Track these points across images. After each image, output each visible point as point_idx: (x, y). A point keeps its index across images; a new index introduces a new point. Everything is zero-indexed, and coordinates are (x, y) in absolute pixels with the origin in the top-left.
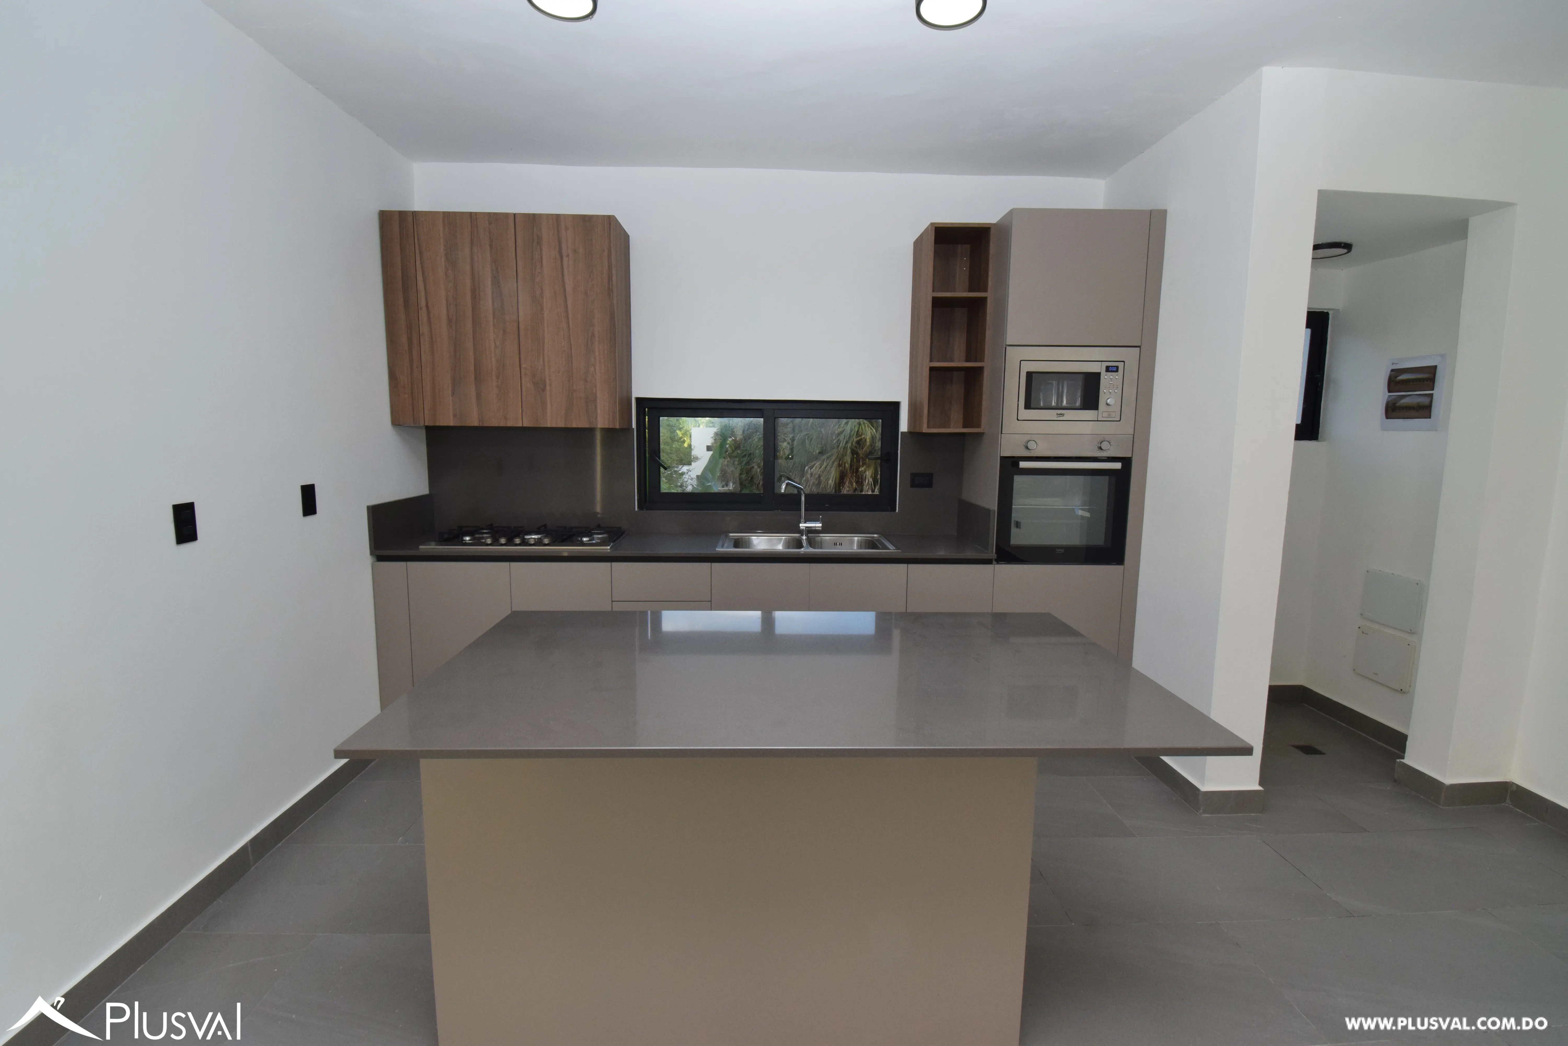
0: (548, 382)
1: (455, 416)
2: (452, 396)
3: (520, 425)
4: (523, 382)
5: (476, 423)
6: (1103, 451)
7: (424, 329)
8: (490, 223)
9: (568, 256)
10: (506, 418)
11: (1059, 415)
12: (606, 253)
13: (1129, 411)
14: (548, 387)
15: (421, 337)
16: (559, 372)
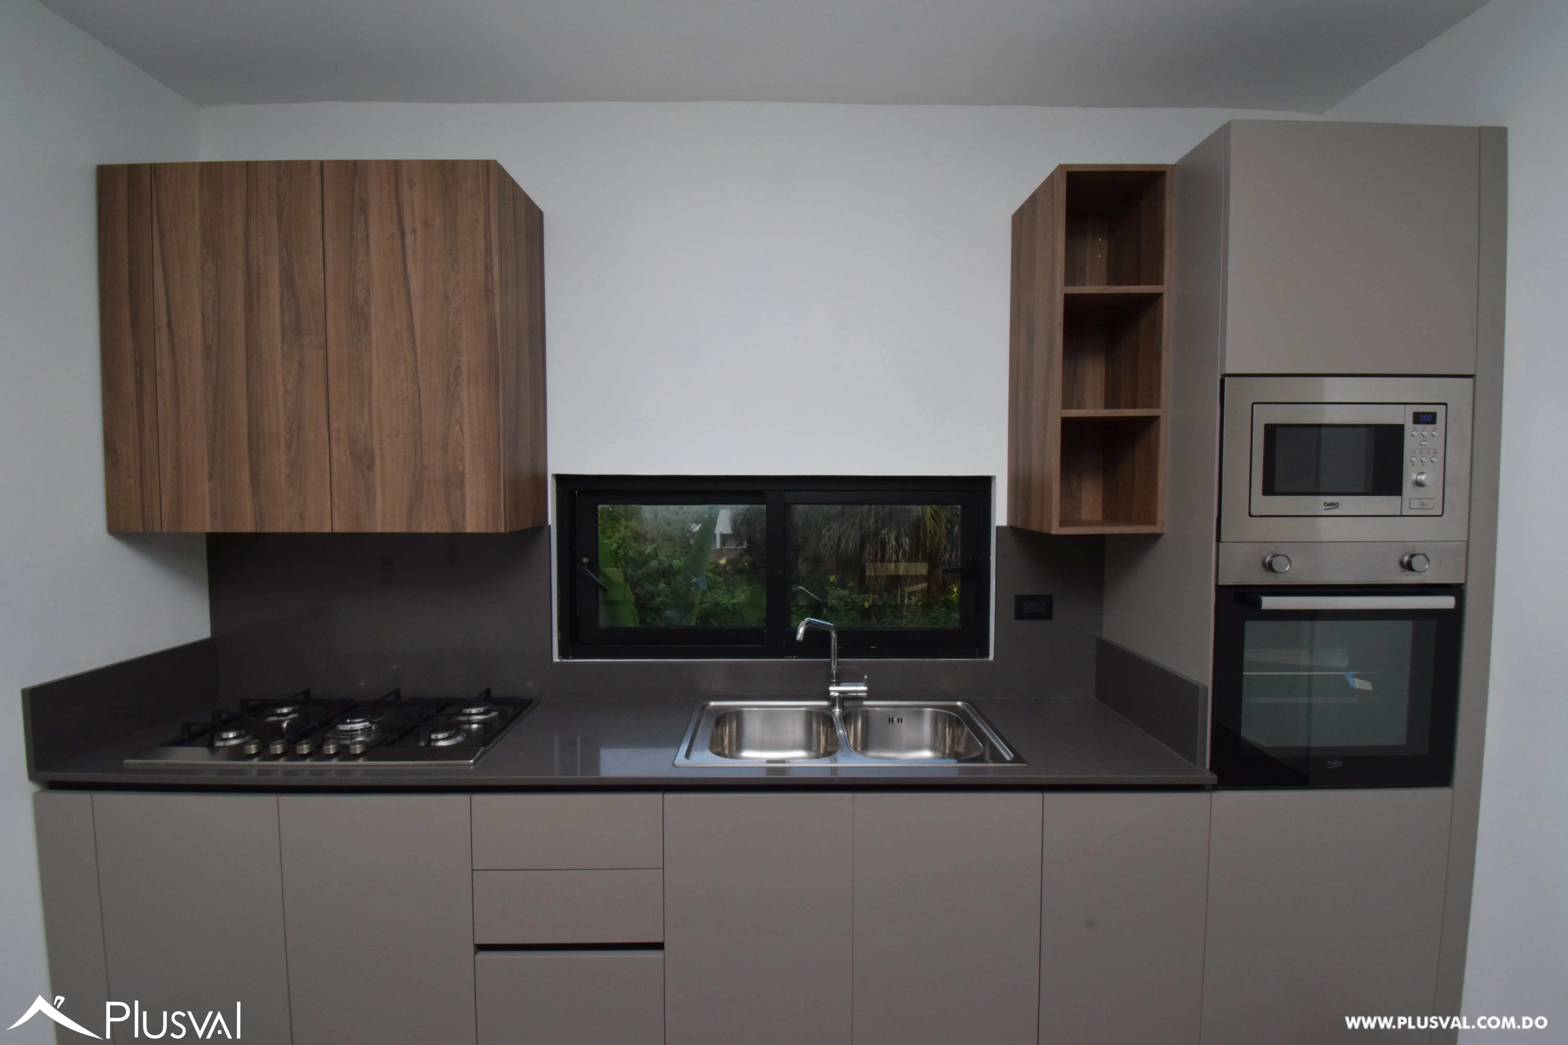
0: (377, 452)
1: (214, 514)
2: (210, 481)
3: (327, 529)
4: (334, 455)
5: (249, 527)
6: (1414, 573)
7: (164, 364)
8: (279, 179)
9: (414, 231)
10: (302, 517)
11: (1329, 505)
12: (481, 227)
13: (1457, 496)
14: (378, 462)
15: (159, 379)
16: (398, 435)
